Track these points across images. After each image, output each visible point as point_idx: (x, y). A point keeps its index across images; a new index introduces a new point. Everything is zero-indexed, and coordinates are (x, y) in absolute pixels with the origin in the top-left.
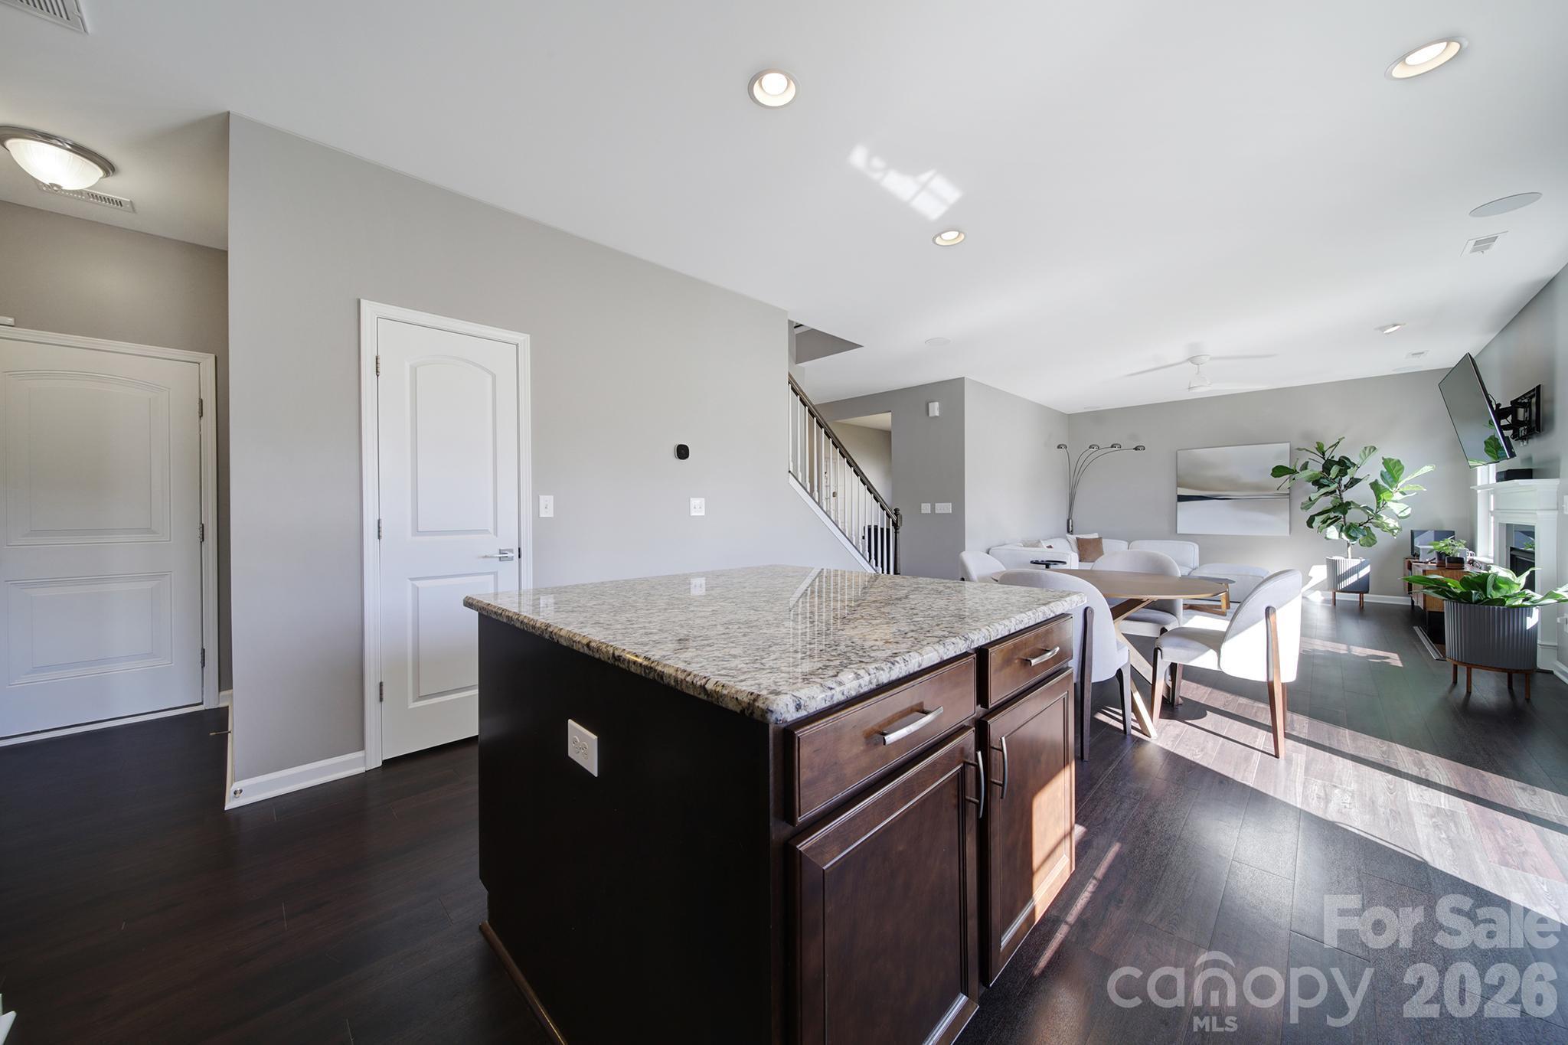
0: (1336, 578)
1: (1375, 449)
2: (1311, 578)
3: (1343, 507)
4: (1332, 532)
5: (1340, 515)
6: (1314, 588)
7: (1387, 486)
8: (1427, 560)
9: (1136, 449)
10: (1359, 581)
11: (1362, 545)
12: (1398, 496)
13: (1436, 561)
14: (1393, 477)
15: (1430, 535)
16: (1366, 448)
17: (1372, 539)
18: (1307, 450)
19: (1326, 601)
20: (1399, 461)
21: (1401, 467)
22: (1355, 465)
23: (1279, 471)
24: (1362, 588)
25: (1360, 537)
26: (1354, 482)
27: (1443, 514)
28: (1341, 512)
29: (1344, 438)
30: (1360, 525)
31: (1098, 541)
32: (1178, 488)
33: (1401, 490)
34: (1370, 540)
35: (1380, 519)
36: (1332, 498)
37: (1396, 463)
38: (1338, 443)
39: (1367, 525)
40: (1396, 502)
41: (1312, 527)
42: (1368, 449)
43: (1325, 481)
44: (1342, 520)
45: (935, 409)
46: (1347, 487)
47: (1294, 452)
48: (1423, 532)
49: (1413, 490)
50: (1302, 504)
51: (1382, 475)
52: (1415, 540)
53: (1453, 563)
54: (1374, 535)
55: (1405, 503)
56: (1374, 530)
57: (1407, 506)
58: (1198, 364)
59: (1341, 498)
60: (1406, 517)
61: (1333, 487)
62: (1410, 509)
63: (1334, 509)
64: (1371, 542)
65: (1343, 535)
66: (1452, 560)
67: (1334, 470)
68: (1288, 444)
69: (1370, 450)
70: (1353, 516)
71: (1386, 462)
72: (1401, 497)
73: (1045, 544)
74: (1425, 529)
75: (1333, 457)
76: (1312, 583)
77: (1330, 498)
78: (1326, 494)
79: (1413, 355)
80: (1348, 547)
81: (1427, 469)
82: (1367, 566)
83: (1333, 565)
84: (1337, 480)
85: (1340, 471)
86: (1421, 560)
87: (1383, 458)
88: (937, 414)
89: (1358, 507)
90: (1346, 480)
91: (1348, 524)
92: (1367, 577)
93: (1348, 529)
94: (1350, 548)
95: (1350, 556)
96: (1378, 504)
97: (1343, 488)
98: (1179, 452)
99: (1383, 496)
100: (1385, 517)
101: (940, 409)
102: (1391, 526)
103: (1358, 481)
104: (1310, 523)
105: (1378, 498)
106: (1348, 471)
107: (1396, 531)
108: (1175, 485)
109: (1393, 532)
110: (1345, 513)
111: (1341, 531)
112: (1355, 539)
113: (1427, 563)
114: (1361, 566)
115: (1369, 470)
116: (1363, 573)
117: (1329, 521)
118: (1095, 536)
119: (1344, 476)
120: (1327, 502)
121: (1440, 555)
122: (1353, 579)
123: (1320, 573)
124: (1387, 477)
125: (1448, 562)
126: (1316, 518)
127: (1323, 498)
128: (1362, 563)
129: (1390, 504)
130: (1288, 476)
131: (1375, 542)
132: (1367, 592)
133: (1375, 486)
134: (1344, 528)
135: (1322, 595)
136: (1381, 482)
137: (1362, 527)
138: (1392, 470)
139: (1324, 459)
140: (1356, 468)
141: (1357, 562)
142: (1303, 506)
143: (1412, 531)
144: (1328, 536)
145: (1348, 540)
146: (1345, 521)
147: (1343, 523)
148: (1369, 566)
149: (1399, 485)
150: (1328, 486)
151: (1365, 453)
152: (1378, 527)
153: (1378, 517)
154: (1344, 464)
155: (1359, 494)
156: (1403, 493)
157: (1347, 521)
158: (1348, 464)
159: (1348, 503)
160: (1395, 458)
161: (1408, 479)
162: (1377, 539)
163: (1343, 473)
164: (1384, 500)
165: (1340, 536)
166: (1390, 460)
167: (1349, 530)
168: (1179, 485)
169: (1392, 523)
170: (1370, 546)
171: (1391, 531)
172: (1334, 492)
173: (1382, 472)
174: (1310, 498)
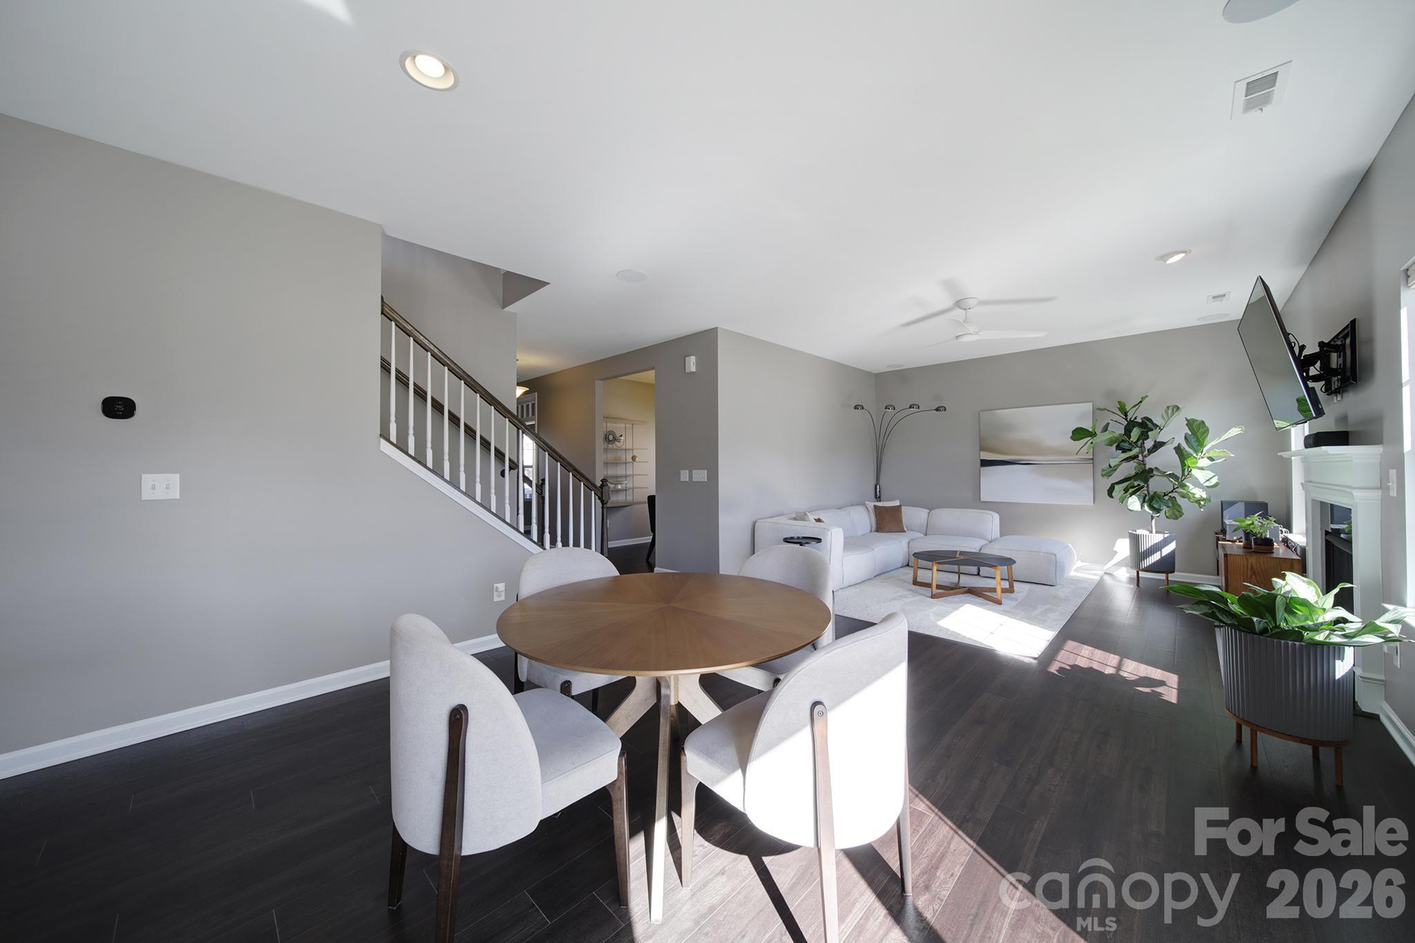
0: (1139, 555)
1: (1178, 408)
2: (1116, 552)
3: (1145, 474)
4: (1134, 503)
5: (1142, 484)
6: (1120, 564)
7: (1191, 451)
8: (1235, 538)
9: (937, 410)
10: (1163, 559)
11: (1167, 517)
12: (1204, 462)
13: (1243, 539)
14: (1198, 440)
15: (1241, 508)
16: (1168, 407)
17: (1179, 511)
18: (1108, 411)
19: (1131, 579)
20: (1203, 422)
21: (1205, 429)
22: (1157, 426)
23: (1079, 434)
24: (1166, 566)
25: (1165, 508)
26: (1158, 445)
27: (1255, 483)
28: (1142, 481)
29: (1147, 396)
30: (1165, 495)
31: (897, 509)
32: (981, 452)
33: (1207, 455)
34: (1177, 512)
35: (1186, 488)
36: (1136, 464)
37: (1199, 424)
38: (1141, 402)
39: (1172, 495)
40: (1202, 469)
41: (1112, 497)
42: (1170, 409)
43: (1126, 445)
44: (1145, 488)
45: (692, 364)
46: (1151, 451)
47: (1097, 411)
48: (1232, 503)
49: (1221, 455)
50: (1103, 470)
51: (1186, 438)
52: (1224, 512)
53: (1260, 545)
54: (1179, 506)
55: (1212, 471)
56: (1180, 500)
57: (1214, 474)
58: (965, 309)
59: (1145, 465)
60: (1211, 487)
61: (1135, 451)
62: (1216, 477)
63: (1136, 477)
64: (1177, 513)
65: (1146, 508)
66: (1259, 542)
67: (1135, 433)
68: (1091, 403)
69: (1173, 410)
70: (1157, 484)
71: (1190, 423)
72: (1209, 463)
73: (812, 517)
74: (1234, 499)
75: (1135, 418)
76: (1117, 559)
77: (1133, 464)
78: (1127, 460)
79: (1214, 298)
80: (1152, 519)
81: (1235, 431)
82: (1173, 541)
83: (1135, 540)
84: (1139, 443)
85: (1142, 433)
86: (1228, 538)
87: (1187, 420)
88: (693, 369)
89: (1163, 474)
90: (1149, 444)
91: (1151, 493)
92: (1172, 554)
93: (1152, 499)
94: (1154, 521)
95: (1154, 530)
96: (1183, 471)
97: (1146, 453)
98: (981, 413)
99: (1189, 462)
100: (1191, 487)
101: (698, 364)
102: (1197, 496)
103: (1162, 444)
104: (1110, 492)
105: (1183, 464)
106: (1149, 433)
107: (1202, 503)
108: (978, 448)
109: (1200, 503)
110: (1146, 481)
111: (1144, 501)
112: (1158, 511)
113: (1235, 541)
114: (1165, 542)
115: (1173, 432)
116: (1167, 550)
117: (1131, 490)
118: (897, 503)
119: (1146, 439)
120: (1129, 469)
121: (1248, 535)
122: (1156, 557)
123: (1123, 548)
124: (1193, 440)
125: (1255, 544)
126: (1116, 487)
127: (1125, 464)
128: (1165, 539)
129: (1195, 472)
130: (1090, 438)
131: (1181, 514)
132: (1173, 572)
133: (1178, 449)
134: (1147, 498)
135: (1128, 572)
136: (1184, 445)
137: (1166, 498)
138: (1197, 432)
139: (1126, 420)
140: (1158, 430)
141: (1159, 537)
142: (1103, 473)
143: (1221, 501)
144: (1130, 508)
145: (1151, 512)
146: (1148, 490)
147: (1146, 492)
148: (1175, 542)
149: (1205, 449)
150: (1131, 450)
151: (1167, 414)
152: (1184, 497)
153: (1183, 486)
154: (1146, 426)
155: (1164, 460)
156: (1211, 459)
157: (1150, 489)
158: (1150, 425)
159: (1151, 470)
160: (1199, 418)
161: (1214, 443)
162: (1184, 511)
163: (1143, 436)
164: (1189, 467)
165: (1142, 506)
166: (1194, 421)
167: (1152, 501)
168: (982, 449)
169: (1199, 493)
170: (1177, 518)
171: (1198, 501)
172: (1135, 457)
173: (1186, 434)
174: (1110, 465)
